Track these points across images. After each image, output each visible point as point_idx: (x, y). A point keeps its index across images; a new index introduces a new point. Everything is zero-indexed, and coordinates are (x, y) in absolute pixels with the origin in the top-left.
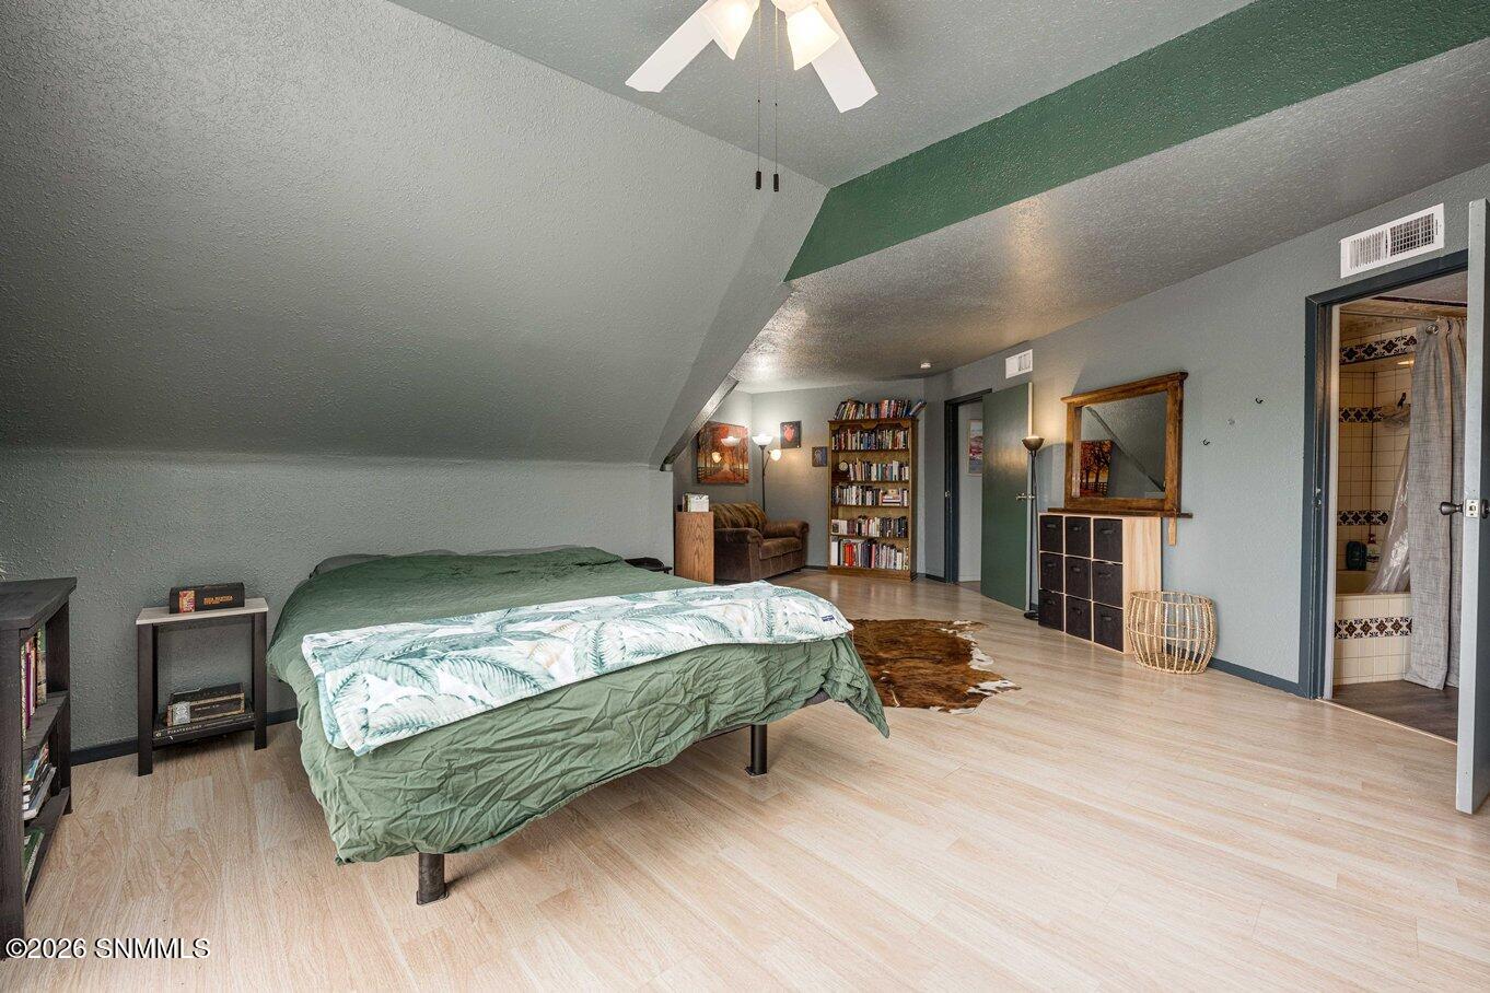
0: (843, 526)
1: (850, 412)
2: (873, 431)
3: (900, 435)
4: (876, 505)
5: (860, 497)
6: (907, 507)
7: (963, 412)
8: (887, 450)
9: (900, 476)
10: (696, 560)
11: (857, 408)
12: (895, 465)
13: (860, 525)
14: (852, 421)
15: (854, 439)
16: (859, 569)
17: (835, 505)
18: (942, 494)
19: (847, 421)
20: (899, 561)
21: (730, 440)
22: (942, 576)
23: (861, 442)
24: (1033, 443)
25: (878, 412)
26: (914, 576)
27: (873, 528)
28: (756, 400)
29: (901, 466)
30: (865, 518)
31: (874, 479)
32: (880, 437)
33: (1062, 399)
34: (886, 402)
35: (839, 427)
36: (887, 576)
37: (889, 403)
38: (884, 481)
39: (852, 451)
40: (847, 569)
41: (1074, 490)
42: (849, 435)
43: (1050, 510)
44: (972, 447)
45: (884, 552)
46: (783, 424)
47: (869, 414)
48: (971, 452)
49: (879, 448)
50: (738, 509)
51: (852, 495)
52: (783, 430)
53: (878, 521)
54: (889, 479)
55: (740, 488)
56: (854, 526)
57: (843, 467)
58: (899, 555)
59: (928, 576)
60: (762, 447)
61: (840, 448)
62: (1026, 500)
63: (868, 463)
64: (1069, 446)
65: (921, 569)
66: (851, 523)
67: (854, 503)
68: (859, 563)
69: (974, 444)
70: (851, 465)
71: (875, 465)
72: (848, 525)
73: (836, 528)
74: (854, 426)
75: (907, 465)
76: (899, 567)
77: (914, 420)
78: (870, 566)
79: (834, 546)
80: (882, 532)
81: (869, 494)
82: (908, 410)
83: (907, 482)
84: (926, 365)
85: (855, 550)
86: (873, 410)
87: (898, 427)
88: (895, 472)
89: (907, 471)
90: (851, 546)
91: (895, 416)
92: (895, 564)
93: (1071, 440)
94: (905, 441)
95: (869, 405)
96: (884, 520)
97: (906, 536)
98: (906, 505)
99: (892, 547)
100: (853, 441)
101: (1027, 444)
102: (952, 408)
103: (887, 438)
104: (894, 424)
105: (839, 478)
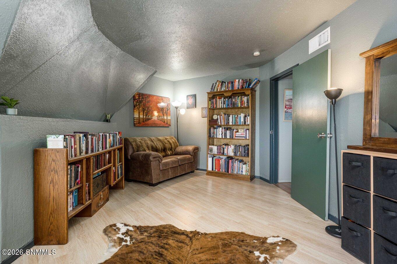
0: (215, 149)
1: (218, 88)
2: (230, 97)
3: (245, 99)
4: (232, 138)
5: (224, 133)
6: (249, 139)
7: (281, 84)
8: (238, 108)
9: (245, 122)
10: (52, 188)
11: (222, 85)
12: (242, 115)
13: (224, 148)
14: (219, 92)
15: (220, 102)
16: (222, 173)
17: (211, 138)
18: (268, 132)
19: (217, 92)
20: (245, 169)
21: (162, 105)
22: (269, 179)
23: (224, 104)
24: (333, 93)
25: (233, 86)
26: (252, 178)
27: (230, 151)
28: (175, 84)
29: (245, 116)
30: (226, 145)
31: (231, 123)
32: (234, 100)
33: (361, 54)
34: (237, 80)
35: (213, 96)
36: (238, 177)
37: (239, 81)
38: (236, 124)
39: (219, 109)
40: (216, 173)
41: (373, 131)
42: (218, 100)
43: (349, 147)
44: (286, 105)
45: (236, 164)
46: (188, 96)
47: (228, 88)
48: (286, 107)
49: (234, 106)
50: (160, 140)
51: (219, 132)
52: (187, 99)
53: (233, 147)
54: (239, 124)
55: (167, 128)
56: (220, 149)
57: (215, 117)
58: (244, 166)
59: (261, 178)
60: (177, 108)
61: (214, 107)
62: (326, 138)
63: (228, 115)
64: (368, 95)
65: (257, 173)
66: (219, 147)
67: (220, 137)
68: (223, 170)
69: (288, 103)
70: (219, 116)
71: (231, 116)
72: (218, 149)
73: (211, 150)
74: (221, 95)
75: (249, 116)
76: (244, 173)
77: (253, 90)
78: (228, 172)
79: (210, 160)
80: (235, 153)
81: (228, 132)
82: (249, 85)
83: (248, 125)
84: (257, 53)
85: (221, 162)
86: (230, 85)
87: (244, 94)
88: (242, 120)
89: (249, 119)
90: (219, 161)
91: (242, 87)
92: (242, 171)
93: (370, 89)
94: (248, 102)
95: (228, 83)
96: (236, 146)
97: (248, 156)
98: (248, 138)
99: (241, 161)
100: (220, 103)
101: (328, 94)
102: (275, 81)
103: (238, 101)
104: (241, 93)
105: (212, 124)
